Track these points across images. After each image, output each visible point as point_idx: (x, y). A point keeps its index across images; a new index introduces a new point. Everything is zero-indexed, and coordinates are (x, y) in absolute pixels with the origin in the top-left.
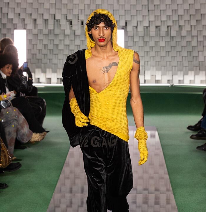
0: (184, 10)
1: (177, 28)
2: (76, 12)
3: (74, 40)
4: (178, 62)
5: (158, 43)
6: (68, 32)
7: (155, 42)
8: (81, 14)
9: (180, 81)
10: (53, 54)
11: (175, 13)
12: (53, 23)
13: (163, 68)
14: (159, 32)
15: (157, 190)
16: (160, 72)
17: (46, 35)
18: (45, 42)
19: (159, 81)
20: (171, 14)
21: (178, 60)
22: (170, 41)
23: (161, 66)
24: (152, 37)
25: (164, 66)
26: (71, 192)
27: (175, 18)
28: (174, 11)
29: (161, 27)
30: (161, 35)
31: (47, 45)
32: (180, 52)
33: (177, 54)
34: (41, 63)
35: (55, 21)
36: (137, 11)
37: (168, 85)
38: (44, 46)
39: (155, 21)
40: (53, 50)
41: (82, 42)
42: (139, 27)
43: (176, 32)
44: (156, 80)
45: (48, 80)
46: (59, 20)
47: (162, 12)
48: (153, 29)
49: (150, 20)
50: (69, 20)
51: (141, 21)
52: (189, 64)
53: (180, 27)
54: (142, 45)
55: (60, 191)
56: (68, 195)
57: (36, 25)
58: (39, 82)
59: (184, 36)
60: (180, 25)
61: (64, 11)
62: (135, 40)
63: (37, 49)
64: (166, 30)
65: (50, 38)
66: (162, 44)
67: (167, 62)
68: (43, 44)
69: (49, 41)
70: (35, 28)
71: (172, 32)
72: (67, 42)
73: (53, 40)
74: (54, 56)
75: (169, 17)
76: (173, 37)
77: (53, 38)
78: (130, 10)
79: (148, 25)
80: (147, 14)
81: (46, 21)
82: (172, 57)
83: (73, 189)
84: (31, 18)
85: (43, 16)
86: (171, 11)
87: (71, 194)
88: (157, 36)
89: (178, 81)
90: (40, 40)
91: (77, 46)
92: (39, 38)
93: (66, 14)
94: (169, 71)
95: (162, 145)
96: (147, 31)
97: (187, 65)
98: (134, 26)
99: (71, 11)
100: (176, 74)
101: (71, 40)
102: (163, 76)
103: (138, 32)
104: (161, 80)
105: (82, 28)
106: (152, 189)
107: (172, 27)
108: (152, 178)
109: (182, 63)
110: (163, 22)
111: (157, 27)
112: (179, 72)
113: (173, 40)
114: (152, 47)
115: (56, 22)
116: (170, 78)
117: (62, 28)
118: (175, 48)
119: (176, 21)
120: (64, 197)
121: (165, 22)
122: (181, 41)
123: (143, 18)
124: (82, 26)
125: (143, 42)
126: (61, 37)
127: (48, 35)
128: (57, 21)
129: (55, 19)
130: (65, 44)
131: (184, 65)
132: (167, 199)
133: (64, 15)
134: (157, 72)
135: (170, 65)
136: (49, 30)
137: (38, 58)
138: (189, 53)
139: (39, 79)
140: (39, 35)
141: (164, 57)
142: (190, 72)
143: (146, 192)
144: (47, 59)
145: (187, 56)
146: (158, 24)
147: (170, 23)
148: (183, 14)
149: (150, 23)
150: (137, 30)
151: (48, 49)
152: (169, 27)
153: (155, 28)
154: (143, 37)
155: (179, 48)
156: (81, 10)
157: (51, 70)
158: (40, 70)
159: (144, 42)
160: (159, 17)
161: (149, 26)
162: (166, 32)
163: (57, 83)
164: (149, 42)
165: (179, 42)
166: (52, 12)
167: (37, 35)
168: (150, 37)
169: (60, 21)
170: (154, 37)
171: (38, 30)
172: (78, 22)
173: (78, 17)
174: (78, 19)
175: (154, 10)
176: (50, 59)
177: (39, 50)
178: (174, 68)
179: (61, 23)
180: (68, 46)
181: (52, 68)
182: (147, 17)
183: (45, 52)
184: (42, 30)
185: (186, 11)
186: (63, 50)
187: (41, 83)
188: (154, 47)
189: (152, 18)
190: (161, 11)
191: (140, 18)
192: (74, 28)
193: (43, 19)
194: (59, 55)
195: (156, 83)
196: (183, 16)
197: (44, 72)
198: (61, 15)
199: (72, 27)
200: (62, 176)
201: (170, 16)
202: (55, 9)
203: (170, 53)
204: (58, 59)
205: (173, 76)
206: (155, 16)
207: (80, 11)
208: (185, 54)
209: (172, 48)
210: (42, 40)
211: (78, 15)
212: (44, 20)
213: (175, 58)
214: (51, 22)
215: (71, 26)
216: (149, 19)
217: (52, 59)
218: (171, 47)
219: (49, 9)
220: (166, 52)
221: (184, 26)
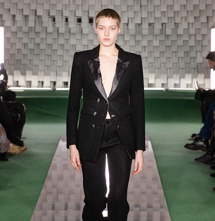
0: (181, 6)
1: (173, 26)
2: (59, 7)
3: (58, 39)
4: (173, 63)
5: (152, 42)
6: (50, 29)
7: (148, 41)
8: (66, 9)
9: (175, 85)
10: (34, 54)
11: (171, 8)
12: (34, 20)
13: (157, 70)
14: (152, 30)
15: (149, 206)
16: (153, 75)
17: (26, 33)
18: (25, 40)
19: (152, 85)
20: (166, 10)
21: (173, 62)
22: (165, 41)
23: (155, 68)
24: (144, 35)
25: (158, 69)
26: (53, 208)
27: (171, 14)
28: (169, 7)
29: (154, 25)
30: (155, 34)
31: (27, 44)
32: (176, 52)
33: (172, 54)
34: (21, 64)
35: (37, 17)
36: (128, 6)
37: (163, 89)
38: (23, 45)
39: (148, 18)
40: (33, 50)
41: (66, 40)
42: (130, 24)
43: (171, 30)
44: (149, 84)
45: (28, 83)
46: (41, 16)
47: (156, 7)
48: (145, 26)
49: (143, 16)
50: (52, 16)
51: (132, 18)
52: (186, 66)
53: (176, 25)
54: (134, 45)
55: (41, 207)
56: (50, 212)
57: (15, 22)
58: (18, 86)
59: (180, 35)
60: (176, 22)
61: (47, 7)
62: (125, 39)
63: (16, 49)
64: (161, 27)
65: (30, 37)
66: (156, 43)
67: (161, 63)
68: (22, 43)
69: (30, 40)
70: (14, 25)
71: (167, 30)
72: (50, 41)
73: (34, 39)
74: (35, 56)
75: (163, 13)
76: (168, 35)
77: (33, 37)
78: (120, 6)
79: (140, 22)
80: (139, 10)
81: (26, 17)
82: (167, 58)
83: (56, 206)
84: (9, 14)
85: (22, 12)
86: (166, 6)
87: (53, 211)
88: (151, 34)
89: (173, 85)
90: (19, 38)
91: (61, 45)
92: (18, 36)
93: (49, 10)
94: (163, 73)
95: (155, 157)
96: (139, 28)
97: (184, 67)
98: (125, 24)
99: (55, 6)
100: (172, 77)
101: (55, 39)
102: (156, 80)
103: (129, 30)
104: (155, 84)
105: (67, 25)
106: (144, 205)
107: (167, 25)
108: (143, 193)
109: (178, 64)
110: (156, 19)
111: (150, 24)
112: (175, 75)
113: (168, 39)
114: (145, 47)
115: (37, 19)
116: (165, 82)
117: (44, 25)
118: (170, 48)
119: (172, 18)
120: (45, 214)
121: (160, 19)
122: (177, 41)
123: (135, 14)
124: (67, 23)
125: (134, 41)
126: (43, 35)
127: (28, 33)
128: (39, 17)
129: (36, 15)
130: (48, 43)
131: (180, 67)
132: (161, 217)
133: (47, 10)
134: (150, 75)
135: (165, 66)
136: (29, 27)
137: (16, 58)
138: (186, 53)
139: (18, 82)
140: (18, 32)
141: (158, 58)
142: (187, 75)
143: (138, 209)
144: (27, 60)
145: (184, 57)
146: (152, 21)
147: (165, 20)
148: (179, 10)
149: (143, 19)
150: (128, 28)
151: (28, 49)
152: (164, 25)
153: (148, 25)
154: (135, 36)
155: (174, 49)
156: (66, 5)
157: (31, 72)
158: (19, 72)
159: (136, 41)
160: (153, 13)
161: (141, 24)
162: (160, 30)
163: (38, 87)
164: (141, 41)
165: (175, 41)
166: (33, 7)
167: (16, 32)
168: (142, 35)
169: (41, 18)
170: (146, 35)
171: (17, 27)
172: (62, 18)
173: (62, 13)
174: (62, 16)
175: (147, 5)
176: (30, 60)
177: (18, 50)
178: (169, 70)
179: (43, 20)
180: (50, 46)
181: (32, 70)
182: (139, 14)
183: (24, 51)
184: (22, 27)
185: (183, 7)
186: (45, 50)
187: (20, 87)
188: (147, 46)
189: (145, 15)
190: (154, 6)
191: (131, 14)
192: (57, 26)
193: (23, 15)
194: (40, 55)
195: (149, 87)
196: (179, 13)
197: (24, 74)
198: (43, 10)
199: (55, 24)
200: (43, 191)
201: (165, 12)
202: (37, 4)
203: (165, 54)
204: (39, 60)
205: (167, 79)
206: (148, 12)
207: (64, 6)
208: (181, 54)
209: (168, 48)
210: (22, 38)
211: (62, 10)
212: (24, 17)
213: (171, 59)
214: (32, 18)
215: (54, 22)
216: (141, 16)
217: (32, 60)
218: (166, 47)
219: (30, 4)
220: (160, 52)
221: (181, 23)
